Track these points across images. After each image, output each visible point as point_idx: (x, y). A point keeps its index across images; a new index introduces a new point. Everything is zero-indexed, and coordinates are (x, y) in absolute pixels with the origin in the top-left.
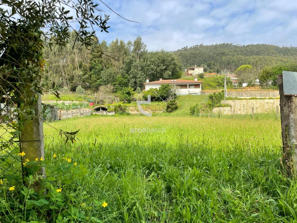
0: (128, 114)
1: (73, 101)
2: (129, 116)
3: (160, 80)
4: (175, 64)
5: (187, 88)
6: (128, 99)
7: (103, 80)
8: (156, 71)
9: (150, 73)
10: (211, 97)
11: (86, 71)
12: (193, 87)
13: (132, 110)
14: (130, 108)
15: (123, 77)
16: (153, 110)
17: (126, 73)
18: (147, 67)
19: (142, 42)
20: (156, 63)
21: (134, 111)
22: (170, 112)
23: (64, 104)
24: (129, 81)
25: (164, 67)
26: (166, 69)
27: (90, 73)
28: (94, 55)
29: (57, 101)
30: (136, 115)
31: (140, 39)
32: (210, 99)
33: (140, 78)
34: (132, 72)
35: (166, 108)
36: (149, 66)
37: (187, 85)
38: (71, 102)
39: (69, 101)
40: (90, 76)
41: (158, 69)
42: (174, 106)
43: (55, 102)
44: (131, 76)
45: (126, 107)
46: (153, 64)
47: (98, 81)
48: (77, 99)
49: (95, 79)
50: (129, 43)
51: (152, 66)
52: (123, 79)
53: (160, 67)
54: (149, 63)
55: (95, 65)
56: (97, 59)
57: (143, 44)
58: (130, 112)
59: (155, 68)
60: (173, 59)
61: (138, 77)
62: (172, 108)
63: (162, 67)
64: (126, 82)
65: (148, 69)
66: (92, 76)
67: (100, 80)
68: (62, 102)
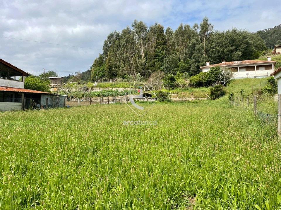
0: (169, 101)
1: (125, 88)
2: (169, 103)
3: (223, 62)
4: (247, 43)
5: (254, 70)
6: (171, 85)
7: (165, 66)
8: (223, 52)
9: (215, 55)
10: (270, 80)
11: (150, 59)
12: (264, 68)
13: (174, 97)
14: (172, 94)
15: (185, 62)
16: (196, 97)
17: (189, 57)
18: (212, 50)
19: (209, 23)
20: (223, 44)
21: (176, 98)
22: (214, 99)
23: (117, 91)
24: (191, 65)
25: (233, 47)
26: (236, 50)
27: (154, 61)
28: (159, 43)
29: (112, 88)
30: (177, 102)
31: (207, 20)
32: (269, 83)
33: (203, 61)
34: (195, 56)
35: (209, 94)
36: (214, 48)
37: (254, 67)
38: (124, 89)
39: (122, 88)
40: (154, 63)
41: (226, 50)
42: (220, 92)
43: (111, 89)
44: (194, 60)
45: (168, 93)
46: (218, 46)
47: (161, 68)
48: (129, 86)
49: (158, 66)
50: (196, 26)
51: (218, 48)
52: (184, 64)
53: (228, 48)
54: (214, 44)
55: (158, 52)
56: (161, 47)
57: (211, 25)
58: (172, 99)
59: (221, 49)
60: (245, 37)
61: (201, 61)
62: (216, 94)
63: (230, 48)
64: (187, 67)
65: (212, 52)
66: (156, 63)
67: (163, 66)
68: (116, 88)
